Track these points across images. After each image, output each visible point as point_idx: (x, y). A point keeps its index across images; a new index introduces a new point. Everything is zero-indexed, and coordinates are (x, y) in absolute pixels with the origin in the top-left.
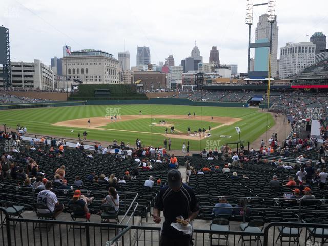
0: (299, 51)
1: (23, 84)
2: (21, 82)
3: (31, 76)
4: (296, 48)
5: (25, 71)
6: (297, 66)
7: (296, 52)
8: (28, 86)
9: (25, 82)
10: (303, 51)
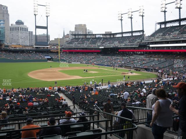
0: (21, 30)
4: (19, 28)
6: (20, 38)
7: (19, 30)
10: (22, 30)
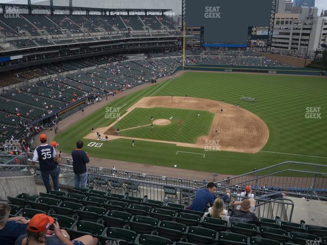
1: (299, 42)
2: (298, 40)
3: (308, 35)
5: (304, 29)
8: (303, 45)
9: (302, 40)
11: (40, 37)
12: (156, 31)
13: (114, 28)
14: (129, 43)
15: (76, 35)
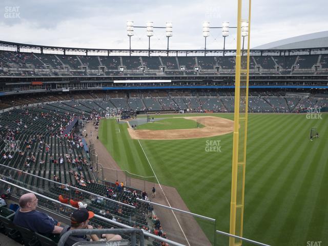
11: (192, 70)
12: (324, 69)
13: (276, 66)
14: (289, 80)
15: (225, 70)
